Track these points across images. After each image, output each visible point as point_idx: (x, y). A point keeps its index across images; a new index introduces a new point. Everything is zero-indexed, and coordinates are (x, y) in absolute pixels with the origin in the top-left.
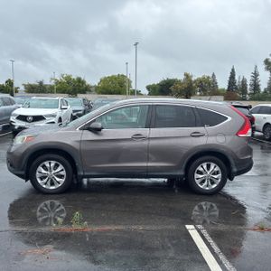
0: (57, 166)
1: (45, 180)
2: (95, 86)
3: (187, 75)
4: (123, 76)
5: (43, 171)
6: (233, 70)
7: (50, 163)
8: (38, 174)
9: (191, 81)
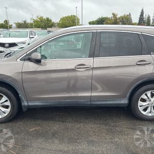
2: (57, 23)
3: (114, 14)
4: (74, 16)
6: (142, 10)
9: (116, 18)
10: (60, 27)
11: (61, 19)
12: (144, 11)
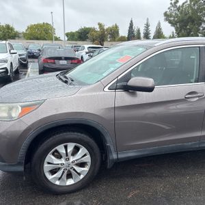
0: (76, 150)
1: (58, 174)
2: (23, 33)
3: (100, 25)
4: (47, 24)
5: (56, 161)
6: (131, 21)
7: (66, 147)
8: (47, 167)
10: (27, 39)
11: (28, 28)
12: (133, 22)
